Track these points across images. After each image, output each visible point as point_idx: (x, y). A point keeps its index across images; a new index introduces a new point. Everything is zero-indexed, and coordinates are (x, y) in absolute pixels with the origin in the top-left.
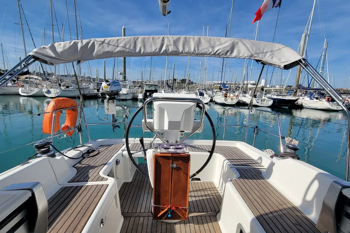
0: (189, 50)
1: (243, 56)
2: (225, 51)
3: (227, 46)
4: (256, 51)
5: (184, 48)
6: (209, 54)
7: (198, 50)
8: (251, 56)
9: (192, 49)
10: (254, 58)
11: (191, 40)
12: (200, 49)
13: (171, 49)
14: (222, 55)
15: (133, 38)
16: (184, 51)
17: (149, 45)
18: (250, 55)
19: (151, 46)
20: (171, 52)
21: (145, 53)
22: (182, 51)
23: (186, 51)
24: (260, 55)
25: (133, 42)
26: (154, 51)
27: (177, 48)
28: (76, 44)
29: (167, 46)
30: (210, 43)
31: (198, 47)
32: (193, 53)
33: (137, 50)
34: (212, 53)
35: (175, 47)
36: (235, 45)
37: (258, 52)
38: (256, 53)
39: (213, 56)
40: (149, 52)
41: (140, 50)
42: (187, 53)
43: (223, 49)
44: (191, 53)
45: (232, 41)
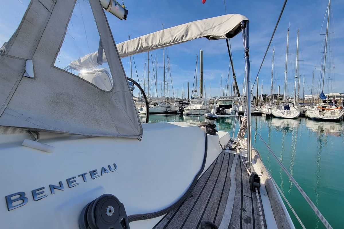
0: (155, 43)
1: (195, 37)
2: (181, 37)
3: (182, 32)
4: (205, 28)
5: (152, 43)
6: (170, 43)
7: (162, 41)
8: (201, 34)
9: (158, 42)
10: (203, 36)
11: (158, 34)
12: (163, 40)
13: (144, 45)
14: (179, 40)
15: (121, 44)
16: (152, 44)
17: (131, 46)
18: (199, 33)
19: (132, 47)
20: (144, 48)
21: (128, 53)
22: (151, 45)
23: (153, 45)
24: (209, 31)
25: (121, 46)
26: (133, 51)
27: (148, 44)
28: (91, 55)
29: (142, 44)
30: (170, 33)
31: (162, 39)
32: (159, 45)
33: (123, 52)
34: (172, 41)
35: (146, 43)
36: (189, 28)
37: (207, 29)
38: (205, 31)
39: (173, 43)
40: (130, 52)
41: (125, 52)
42: (155, 46)
43: (179, 35)
44: (157, 45)
45: (186, 26)
